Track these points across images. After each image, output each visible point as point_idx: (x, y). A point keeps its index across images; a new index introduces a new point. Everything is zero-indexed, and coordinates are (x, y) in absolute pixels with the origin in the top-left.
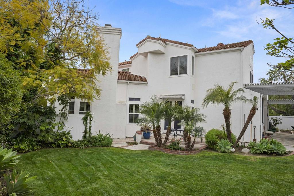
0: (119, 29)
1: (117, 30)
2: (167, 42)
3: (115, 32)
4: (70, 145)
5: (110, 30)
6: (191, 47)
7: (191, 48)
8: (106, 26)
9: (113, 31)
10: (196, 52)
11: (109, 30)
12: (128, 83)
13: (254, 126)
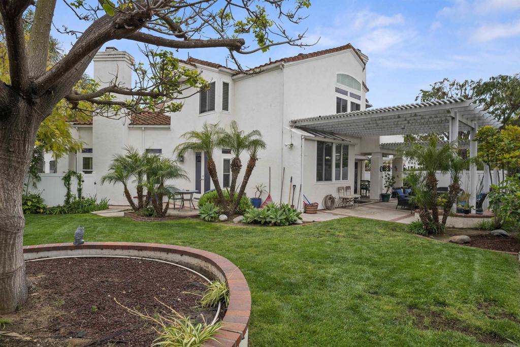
0: (122, 53)
1: (120, 54)
2: (196, 64)
3: (117, 58)
4: (42, 211)
5: (111, 55)
6: (218, 68)
7: (218, 70)
8: (107, 50)
9: (115, 56)
10: (234, 75)
11: (109, 55)
12: (143, 128)
13: (294, 186)
